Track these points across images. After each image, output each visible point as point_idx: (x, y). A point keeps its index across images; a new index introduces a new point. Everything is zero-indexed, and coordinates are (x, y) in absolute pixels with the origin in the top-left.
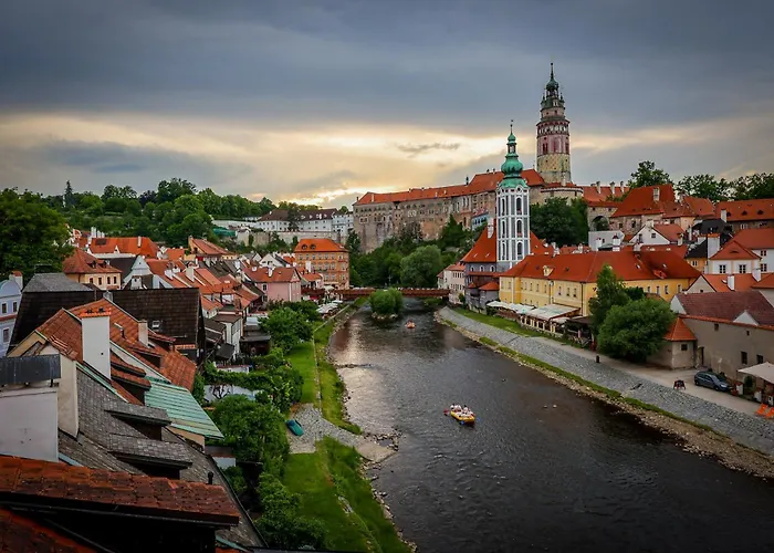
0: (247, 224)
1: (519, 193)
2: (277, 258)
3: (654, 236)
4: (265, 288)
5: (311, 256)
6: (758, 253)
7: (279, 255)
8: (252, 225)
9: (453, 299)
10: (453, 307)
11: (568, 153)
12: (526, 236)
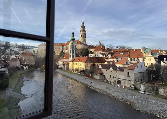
0: (10, 48)
1: (74, 44)
2: (15, 56)
3: (100, 55)
4: (9, 62)
5: (25, 56)
6: (117, 58)
7: (16, 56)
8: (11, 49)
9: (60, 67)
10: (59, 69)
11: (86, 38)
12: (75, 53)
